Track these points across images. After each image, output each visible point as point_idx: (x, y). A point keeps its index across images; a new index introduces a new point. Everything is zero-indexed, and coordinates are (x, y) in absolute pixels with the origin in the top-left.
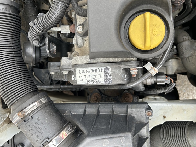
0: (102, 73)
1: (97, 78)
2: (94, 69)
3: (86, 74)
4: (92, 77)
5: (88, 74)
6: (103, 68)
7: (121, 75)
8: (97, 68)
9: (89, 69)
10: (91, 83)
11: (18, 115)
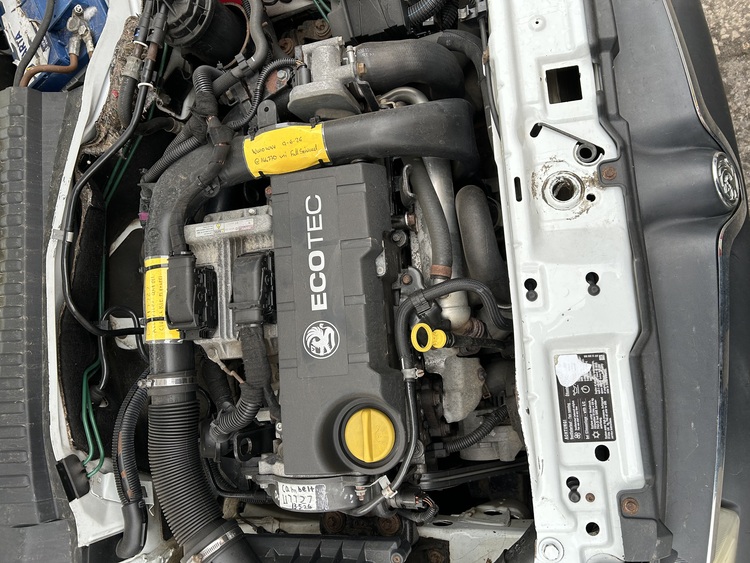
0: (313, 494)
1: (307, 501)
2: (301, 487)
3: (292, 494)
4: (300, 499)
5: (294, 493)
6: (314, 486)
7: (343, 495)
8: (306, 486)
9: (295, 487)
10: (298, 508)
11: (194, 559)
